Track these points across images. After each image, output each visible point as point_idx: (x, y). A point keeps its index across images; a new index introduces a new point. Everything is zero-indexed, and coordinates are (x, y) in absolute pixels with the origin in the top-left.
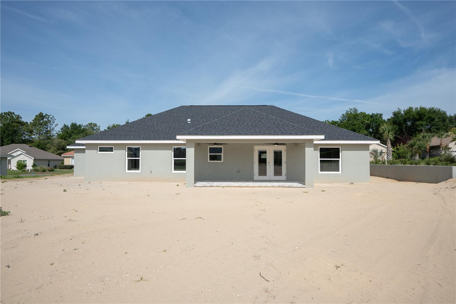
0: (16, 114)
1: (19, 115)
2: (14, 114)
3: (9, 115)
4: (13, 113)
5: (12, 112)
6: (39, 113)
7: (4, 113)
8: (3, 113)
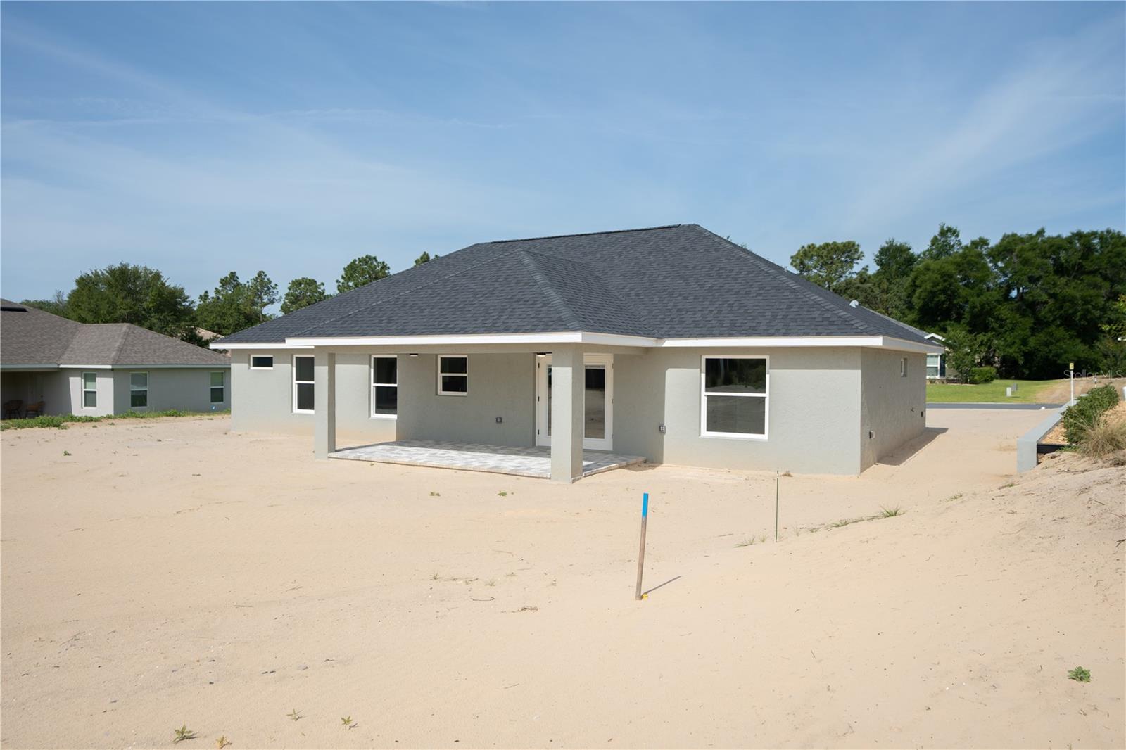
0: (379, 260)
1: (383, 263)
2: (376, 261)
3: (367, 263)
4: (375, 258)
5: (373, 255)
6: (422, 254)
7: (359, 259)
8: (357, 259)
